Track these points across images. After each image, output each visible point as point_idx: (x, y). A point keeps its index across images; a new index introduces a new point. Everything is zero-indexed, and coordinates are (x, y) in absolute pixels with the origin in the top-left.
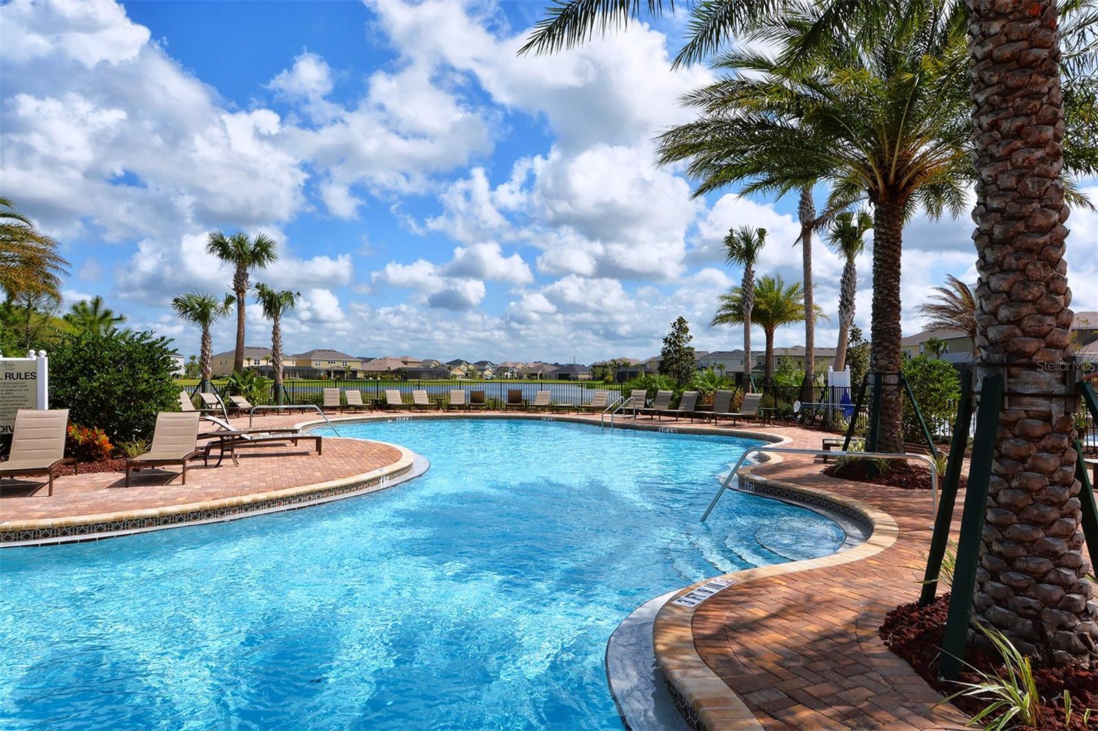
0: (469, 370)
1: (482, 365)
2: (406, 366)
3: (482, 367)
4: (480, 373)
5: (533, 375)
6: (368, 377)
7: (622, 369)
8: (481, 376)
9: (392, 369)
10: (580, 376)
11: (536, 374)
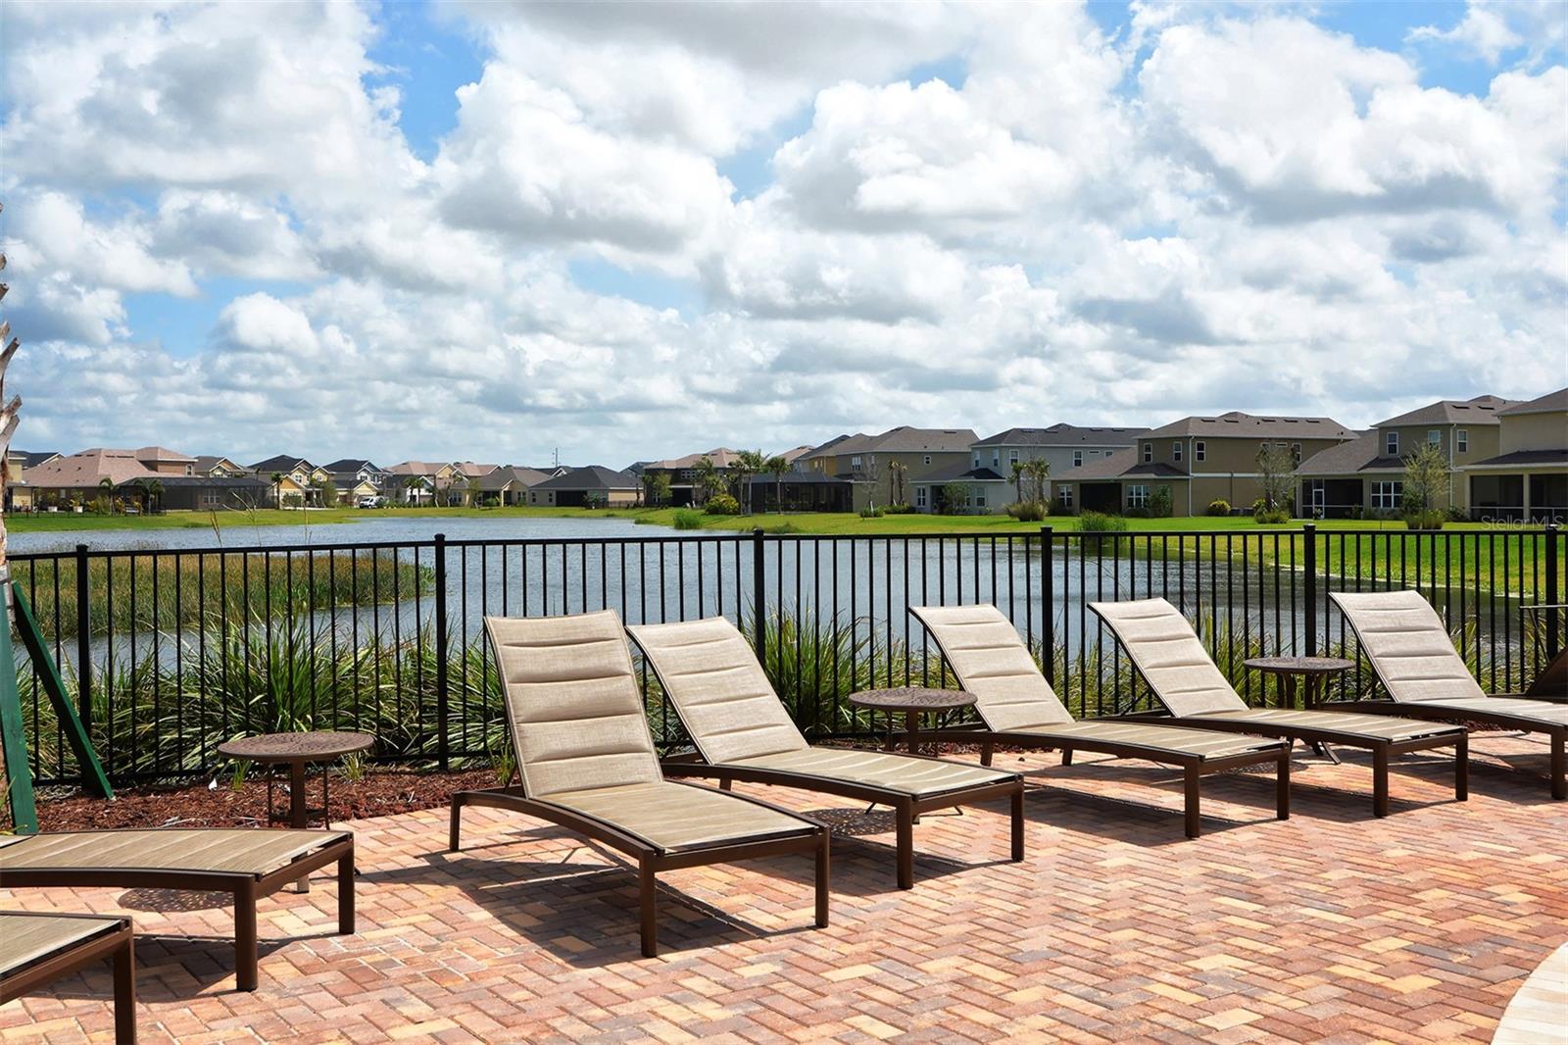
0: (313, 483)
1: (346, 470)
2: (153, 474)
3: (345, 476)
4: (342, 492)
5: (487, 494)
6: (42, 506)
7: (770, 478)
8: (346, 501)
9: (116, 482)
10: (612, 497)
11: (497, 493)
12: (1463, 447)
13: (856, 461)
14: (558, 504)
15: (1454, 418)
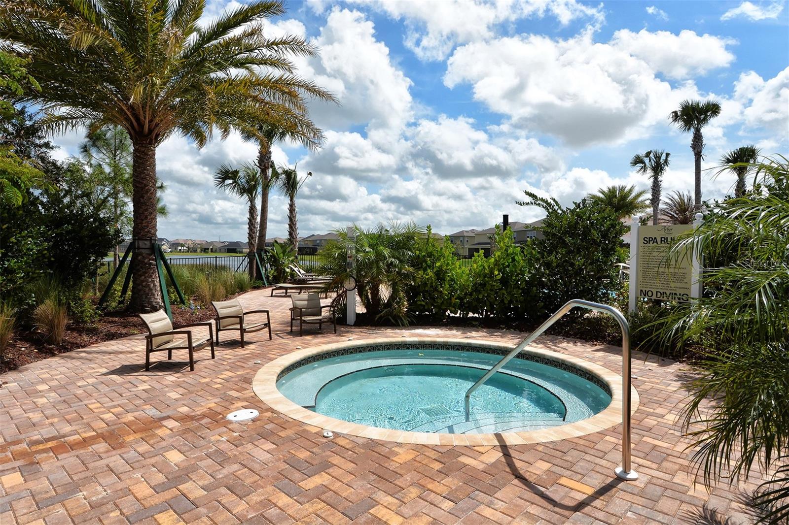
5: (205, 249)
11: (208, 249)
12: (467, 241)
13: (318, 242)
14: (228, 252)
15: (465, 234)
